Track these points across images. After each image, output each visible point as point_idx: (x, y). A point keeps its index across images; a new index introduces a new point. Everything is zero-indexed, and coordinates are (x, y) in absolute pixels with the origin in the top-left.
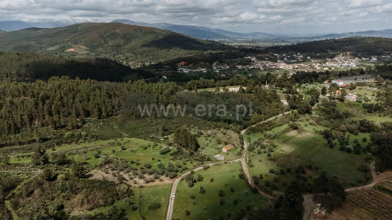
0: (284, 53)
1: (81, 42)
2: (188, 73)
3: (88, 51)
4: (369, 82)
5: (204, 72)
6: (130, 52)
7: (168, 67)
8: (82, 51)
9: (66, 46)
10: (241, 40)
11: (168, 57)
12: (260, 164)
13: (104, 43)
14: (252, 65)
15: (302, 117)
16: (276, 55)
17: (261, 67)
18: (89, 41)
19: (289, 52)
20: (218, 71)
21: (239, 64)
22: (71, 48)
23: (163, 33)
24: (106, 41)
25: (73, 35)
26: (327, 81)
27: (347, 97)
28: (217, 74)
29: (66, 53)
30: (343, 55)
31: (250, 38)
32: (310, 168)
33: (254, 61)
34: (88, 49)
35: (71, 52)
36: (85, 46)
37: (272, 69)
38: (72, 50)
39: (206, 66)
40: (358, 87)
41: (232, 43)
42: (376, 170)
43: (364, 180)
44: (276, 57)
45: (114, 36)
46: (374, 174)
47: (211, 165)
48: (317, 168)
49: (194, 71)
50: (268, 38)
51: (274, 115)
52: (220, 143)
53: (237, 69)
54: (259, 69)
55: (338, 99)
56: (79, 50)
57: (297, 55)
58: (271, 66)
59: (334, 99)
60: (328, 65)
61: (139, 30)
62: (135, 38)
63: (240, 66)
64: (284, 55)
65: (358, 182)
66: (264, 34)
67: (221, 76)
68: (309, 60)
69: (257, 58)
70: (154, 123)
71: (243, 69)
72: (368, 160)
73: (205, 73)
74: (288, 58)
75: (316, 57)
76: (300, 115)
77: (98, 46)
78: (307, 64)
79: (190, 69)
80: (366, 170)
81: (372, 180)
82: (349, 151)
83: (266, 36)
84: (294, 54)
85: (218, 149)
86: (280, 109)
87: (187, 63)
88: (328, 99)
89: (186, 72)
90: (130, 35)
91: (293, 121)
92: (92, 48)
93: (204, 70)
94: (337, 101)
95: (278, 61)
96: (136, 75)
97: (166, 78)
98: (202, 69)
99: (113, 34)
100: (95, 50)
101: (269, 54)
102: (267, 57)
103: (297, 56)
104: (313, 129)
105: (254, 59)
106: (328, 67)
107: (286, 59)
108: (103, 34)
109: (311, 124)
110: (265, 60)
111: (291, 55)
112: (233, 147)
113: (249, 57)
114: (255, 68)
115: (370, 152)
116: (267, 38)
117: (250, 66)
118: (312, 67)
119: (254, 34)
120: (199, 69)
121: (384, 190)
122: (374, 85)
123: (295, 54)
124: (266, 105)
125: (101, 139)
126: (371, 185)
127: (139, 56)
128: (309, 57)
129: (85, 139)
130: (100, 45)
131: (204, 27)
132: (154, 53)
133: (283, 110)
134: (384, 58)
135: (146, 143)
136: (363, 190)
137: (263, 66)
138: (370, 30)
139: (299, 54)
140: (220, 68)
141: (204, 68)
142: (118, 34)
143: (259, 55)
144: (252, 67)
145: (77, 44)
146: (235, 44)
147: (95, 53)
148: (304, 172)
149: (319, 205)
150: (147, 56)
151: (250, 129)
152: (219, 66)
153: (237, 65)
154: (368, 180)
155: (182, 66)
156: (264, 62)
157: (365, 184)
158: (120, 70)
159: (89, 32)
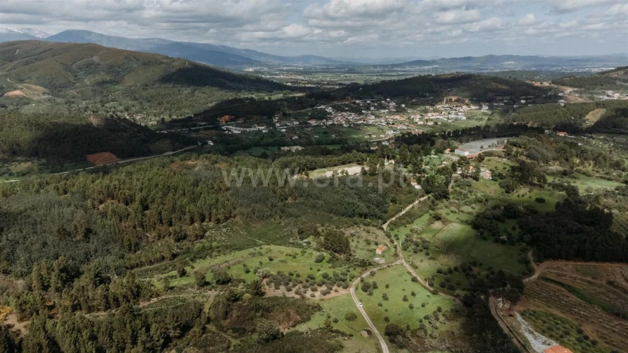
0: (368, 98)
1: (30, 77)
2: (239, 134)
3: (49, 94)
4: (497, 152)
5: (264, 131)
6: (127, 96)
7: (204, 125)
8: (38, 95)
9: (4, 86)
10: (287, 68)
11: (196, 105)
12: (423, 264)
13: (74, 80)
14: (330, 118)
15: (441, 205)
16: (357, 101)
17: (344, 122)
18: (47, 77)
19: (375, 97)
20: (284, 130)
21: (312, 118)
22: (15, 89)
23: (176, 63)
24: (77, 76)
25: (10, 66)
26: (449, 149)
27: (481, 174)
28: (285, 135)
29: (8, 98)
30: (447, 102)
31: (300, 66)
32: (474, 264)
33: (330, 113)
34: (47, 91)
35: (17, 96)
36: (40, 85)
37: (359, 125)
38: (17, 92)
39: (264, 122)
40: (486, 158)
41: (276, 75)
42: (535, 261)
43: (527, 272)
44: (358, 104)
45: (90, 68)
46: (533, 265)
47: (375, 270)
48: (481, 264)
49: (248, 130)
50: (327, 65)
51: (410, 203)
52: (369, 244)
53: (310, 125)
54: (341, 125)
55: (471, 177)
56: (32, 93)
57: (386, 101)
58: (357, 120)
59: (467, 177)
60: (431, 118)
61: (133, 59)
62: (129, 72)
63: (314, 122)
64: (369, 102)
65: (524, 274)
66: (320, 58)
67: (293, 138)
68: (404, 109)
69: (333, 107)
70: (283, 224)
71: (318, 126)
72: (524, 250)
73: (265, 133)
74: (375, 107)
75: (413, 106)
76: (437, 202)
77: (65, 86)
78: (403, 117)
79: (242, 127)
80: (527, 262)
81: (534, 271)
82: (503, 242)
83: (323, 63)
84: (381, 100)
85: (371, 251)
86: (413, 194)
87: (233, 117)
88: (460, 177)
89: (236, 132)
90: (119, 67)
91: (433, 210)
92: (55, 88)
93: (263, 128)
94: (470, 179)
95: (363, 111)
96: (168, 142)
97: (212, 144)
98: (260, 128)
99: (88, 65)
100: (61, 93)
101: (348, 100)
102: (347, 106)
103: (386, 104)
104: (458, 218)
105: (329, 110)
106: (432, 120)
107: (372, 108)
108: (70, 63)
109: (452, 212)
110: (346, 111)
111: (378, 101)
112: (386, 247)
113: (323, 107)
114: (335, 125)
115: (524, 242)
116: (325, 65)
117: (327, 120)
118: (412, 121)
119: (305, 58)
120: (255, 127)
121: (547, 280)
122: (503, 154)
123: (383, 100)
124: (397, 191)
125: (236, 249)
126: (535, 276)
127: (146, 105)
128: (403, 106)
129: (219, 252)
130: (68, 85)
131: (223, 46)
132: (170, 99)
133: (417, 195)
134: (497, 106)
135: (290, 250)
136: (530, 281)
137: (345, 121)
138: (466, 56)
139: (388, 100)
140: (286, 125)
141: (263, 126)
142: (98, 64)
143: (335, 103)
144: (330, 123)
145: (21, 81)
146: (282, 77)
147: (63, 98)
148: (471, 269)
149: (500, 299)
150: (160, 104)
151: (391, 223)
152: (284, 122)
153: (309, 120)
154: (531, 272)
155: (226, 122)
156: (345, 113)
157: (530, 276)
158: (139, 135)
159: (41, 60)
